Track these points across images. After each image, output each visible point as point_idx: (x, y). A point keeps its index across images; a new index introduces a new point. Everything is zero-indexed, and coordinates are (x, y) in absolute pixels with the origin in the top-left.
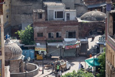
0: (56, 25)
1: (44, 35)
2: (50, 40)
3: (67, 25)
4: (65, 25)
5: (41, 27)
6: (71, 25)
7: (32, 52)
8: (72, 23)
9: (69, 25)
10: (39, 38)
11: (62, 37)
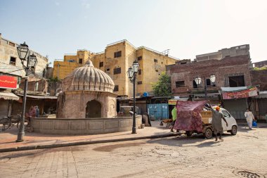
0: (205, 68)
1: (186, 84)
2: (196, 91)
3: (224, 65)
4: (221, 65)
5: (180, 74)
6: (233, 63)
7: (165, 107)
8: (235, 60)
9: (229, 64)
10: (178, 90)
11: (218, 85)
